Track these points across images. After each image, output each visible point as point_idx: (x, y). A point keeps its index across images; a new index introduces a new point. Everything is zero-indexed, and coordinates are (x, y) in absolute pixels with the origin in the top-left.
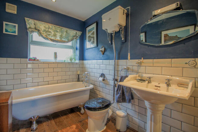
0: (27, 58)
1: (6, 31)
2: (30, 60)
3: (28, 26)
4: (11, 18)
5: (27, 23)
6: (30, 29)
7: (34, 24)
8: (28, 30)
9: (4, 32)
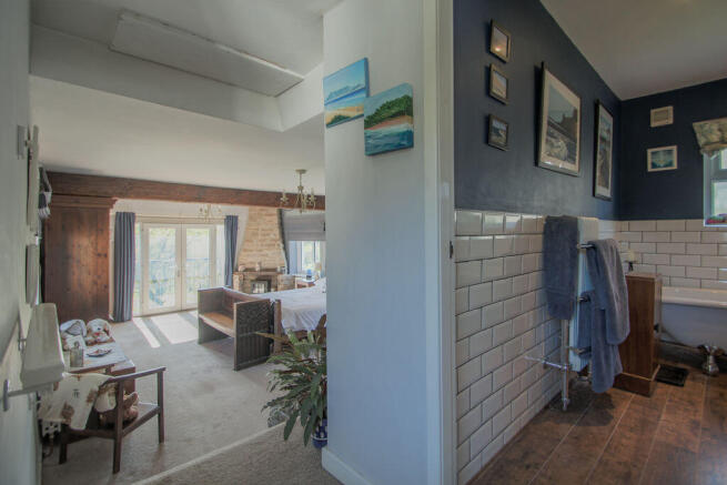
0: (702, 217)
1: (654, 165)
2: (710, 221)
3: (702, 141)
4: (663, 137)
5: (698, 135)
6: (707, 148)
7: (720, 130)
8: (701, 151)
9: (650, 169)
